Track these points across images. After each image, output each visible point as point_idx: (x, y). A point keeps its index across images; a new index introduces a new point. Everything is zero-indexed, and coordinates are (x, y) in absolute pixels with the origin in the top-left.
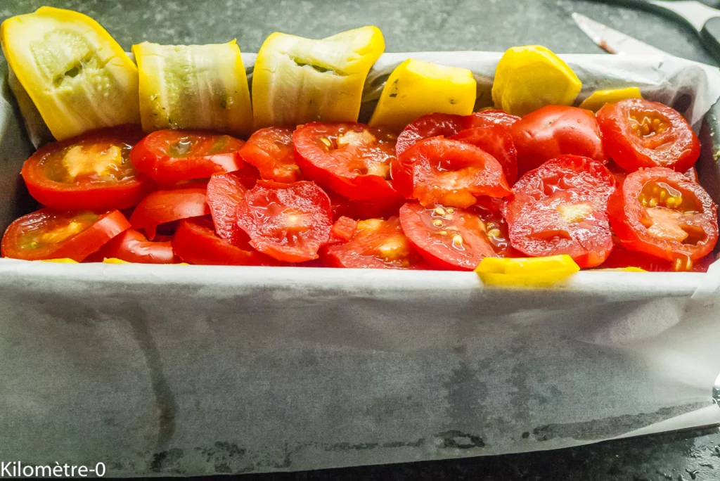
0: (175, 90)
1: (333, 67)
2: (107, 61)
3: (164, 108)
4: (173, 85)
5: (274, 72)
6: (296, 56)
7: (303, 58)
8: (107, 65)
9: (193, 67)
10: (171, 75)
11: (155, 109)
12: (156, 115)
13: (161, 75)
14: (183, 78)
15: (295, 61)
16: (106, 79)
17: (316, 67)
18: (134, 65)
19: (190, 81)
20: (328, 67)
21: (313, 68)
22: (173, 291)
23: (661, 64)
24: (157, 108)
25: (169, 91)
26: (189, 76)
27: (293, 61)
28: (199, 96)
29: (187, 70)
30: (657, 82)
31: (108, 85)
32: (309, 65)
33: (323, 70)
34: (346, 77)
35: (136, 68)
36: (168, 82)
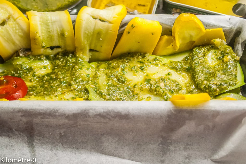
0: (44, 29)
1: (107, 20)
2: (17, 19)
3: (40, 37)
4: (43, 27)
5: (84, 21)
6: (93, 15)
7: (95, 16)
8: (17, 20)
9: (51, 20)
10: (42, 23)
11: (36, 37)
12: (37, 39)
13: (38, 23)
14: (47, 25)
15: (93, 17)
16: (17, 25)
17: (100, 20)
18: (27, 20)
19: (50, 26)
20: (105, 20)
21: (99, 20)
22: (48, 111)
23: (230, 19)
24: (37, 36)
25: (42, 30)
26: (50, 24)
27: (91, 17)
28: (54, 31)
29: (49, 22)
30: (229, 26)
31: (17, 28)
32: (98, 19)
33: (103, 21)
34: (112, 24)
35: (28, 21)
36: (41, 26)
